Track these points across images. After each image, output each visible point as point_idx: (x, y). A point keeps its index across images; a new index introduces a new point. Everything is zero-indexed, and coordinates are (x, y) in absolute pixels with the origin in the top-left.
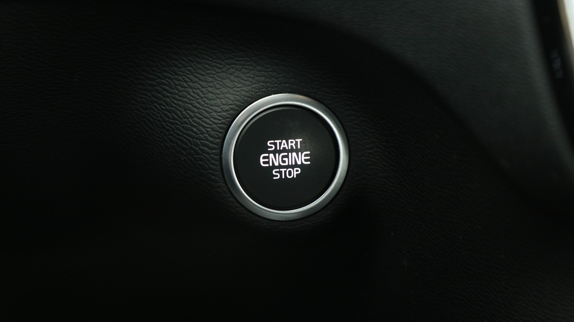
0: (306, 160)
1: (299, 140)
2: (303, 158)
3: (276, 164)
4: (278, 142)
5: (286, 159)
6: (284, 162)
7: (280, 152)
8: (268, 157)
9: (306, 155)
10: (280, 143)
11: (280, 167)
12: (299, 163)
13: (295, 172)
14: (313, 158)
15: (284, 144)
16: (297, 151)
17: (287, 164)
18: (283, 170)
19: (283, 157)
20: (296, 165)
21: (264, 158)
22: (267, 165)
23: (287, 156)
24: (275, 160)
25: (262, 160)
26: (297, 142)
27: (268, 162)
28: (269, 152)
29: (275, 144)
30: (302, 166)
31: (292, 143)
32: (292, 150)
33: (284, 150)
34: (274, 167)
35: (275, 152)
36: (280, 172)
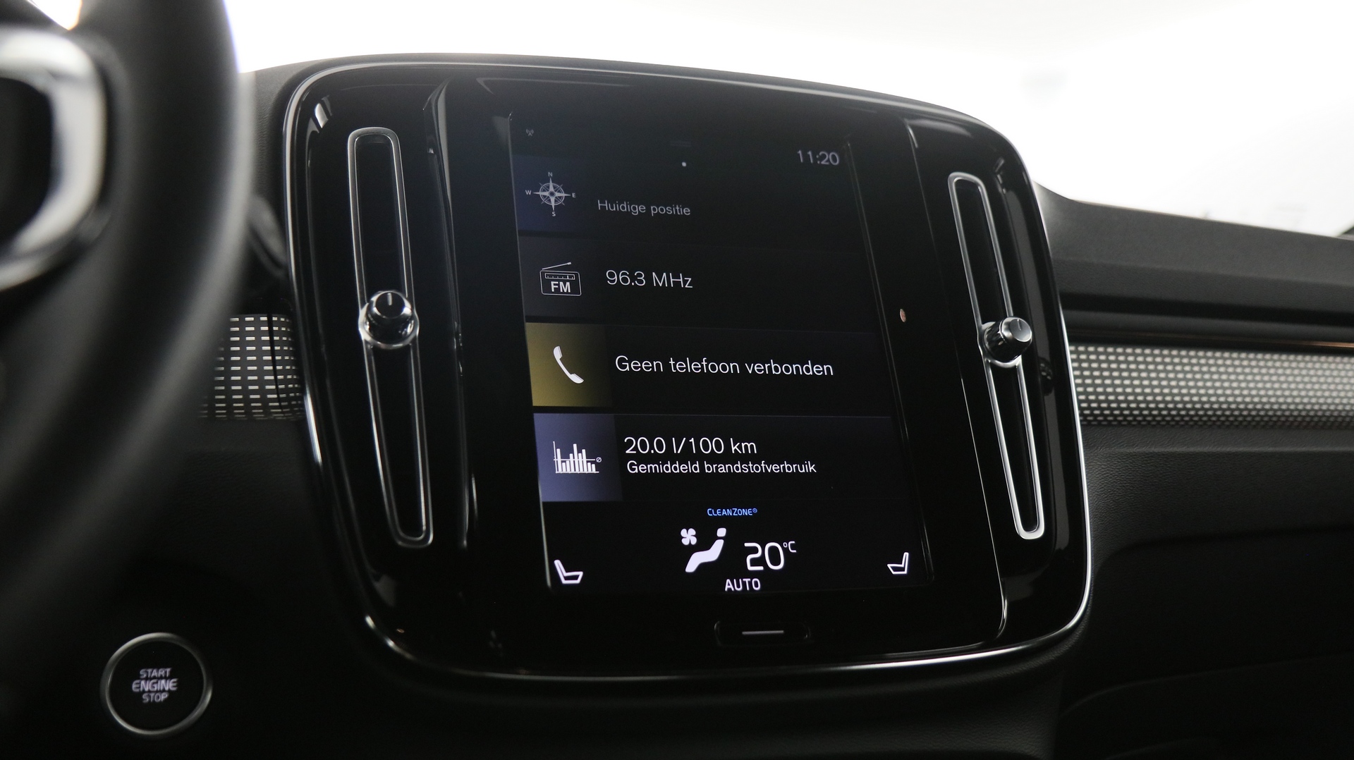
0: (174, 686)
1: (168, 670)
2: (171, 685)
3: (147, 689)
4: (149, 671)
5: (155, 685)
6: (154, 687)
7: (151, 679)
8: (140, 683)
9: (174, 682)
10: (152, 672)
11: (149, 691)
12: (167, 689)
13: (163, 697)
14: (179, 685)
15: (155, 673)
16: (166, 678)
17: (155, 689)
18: (152, 695)
19: (154, 683)
20: (164, 691)
21: (137, 684)
22: (138, 690)
23: (157, 683)
24: (146, 686)
25: (134, 686)
26: (166, 672)
27: (140, 687)
28: (142, 679)
29: (147, 672)
30: (169, 691)
31: (162, 672)
32: (161, 678)
33: (154, 678)
34: (144, 692)
35: (147, 679)
36: (150, 697)
